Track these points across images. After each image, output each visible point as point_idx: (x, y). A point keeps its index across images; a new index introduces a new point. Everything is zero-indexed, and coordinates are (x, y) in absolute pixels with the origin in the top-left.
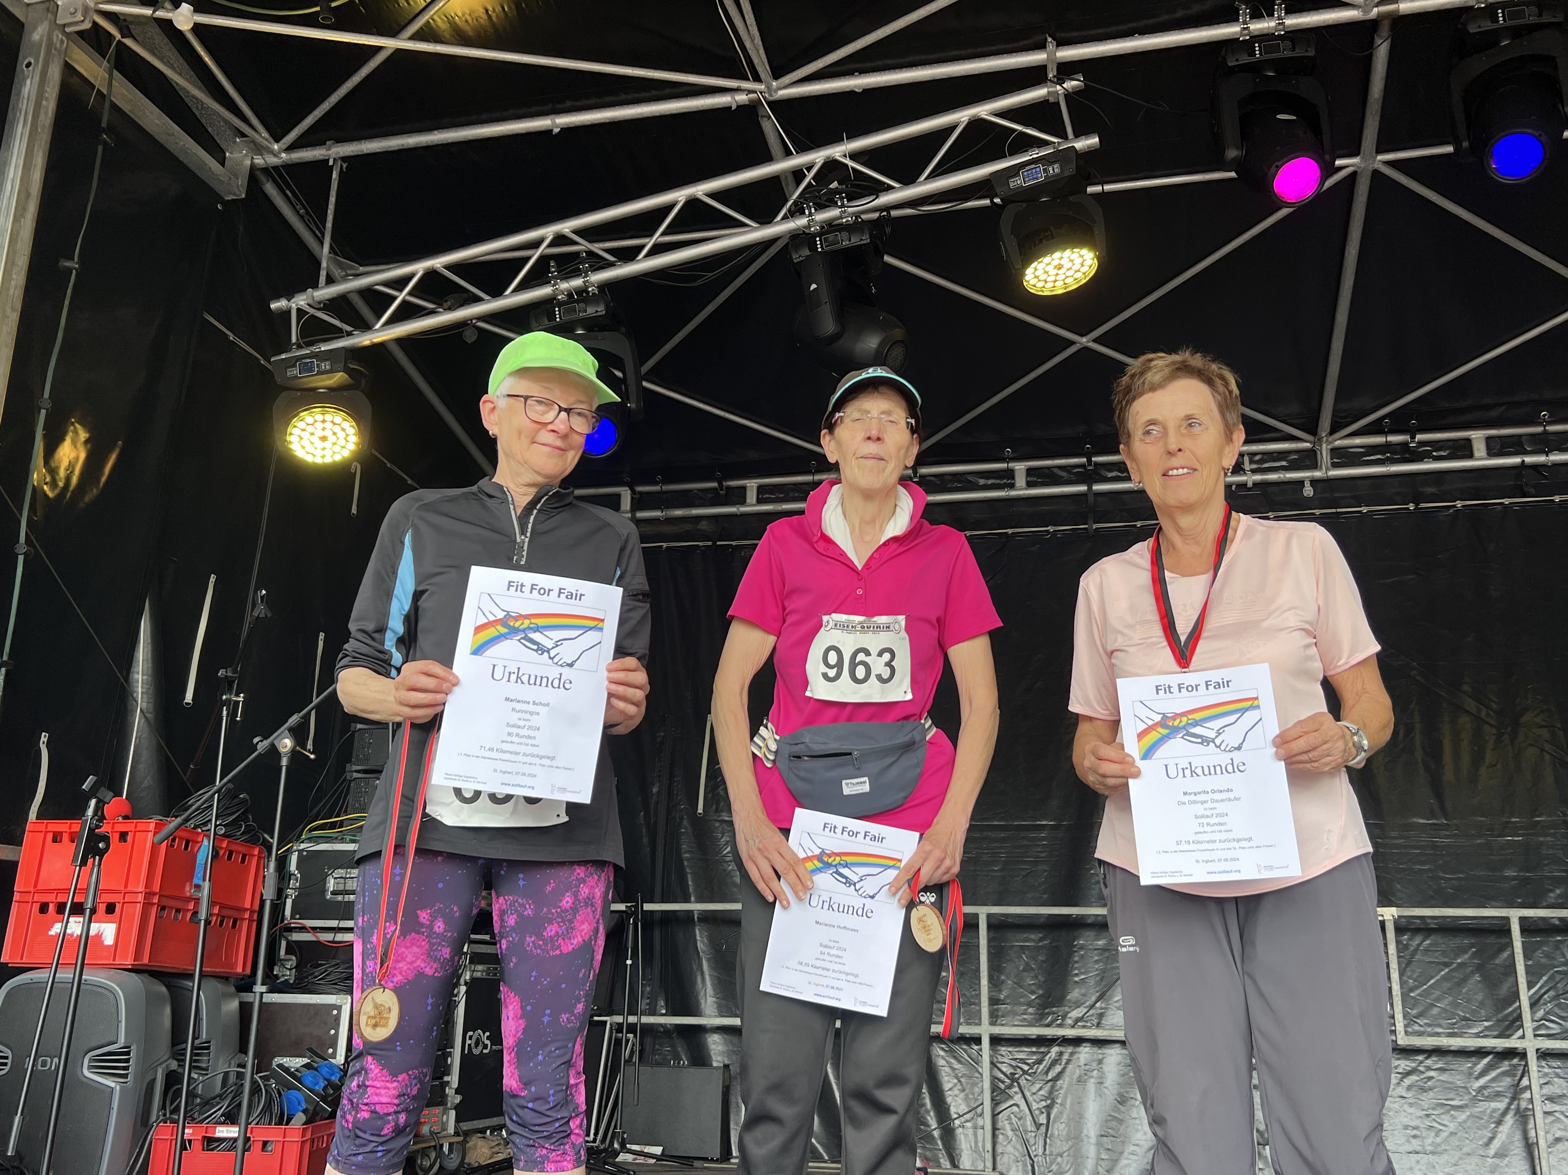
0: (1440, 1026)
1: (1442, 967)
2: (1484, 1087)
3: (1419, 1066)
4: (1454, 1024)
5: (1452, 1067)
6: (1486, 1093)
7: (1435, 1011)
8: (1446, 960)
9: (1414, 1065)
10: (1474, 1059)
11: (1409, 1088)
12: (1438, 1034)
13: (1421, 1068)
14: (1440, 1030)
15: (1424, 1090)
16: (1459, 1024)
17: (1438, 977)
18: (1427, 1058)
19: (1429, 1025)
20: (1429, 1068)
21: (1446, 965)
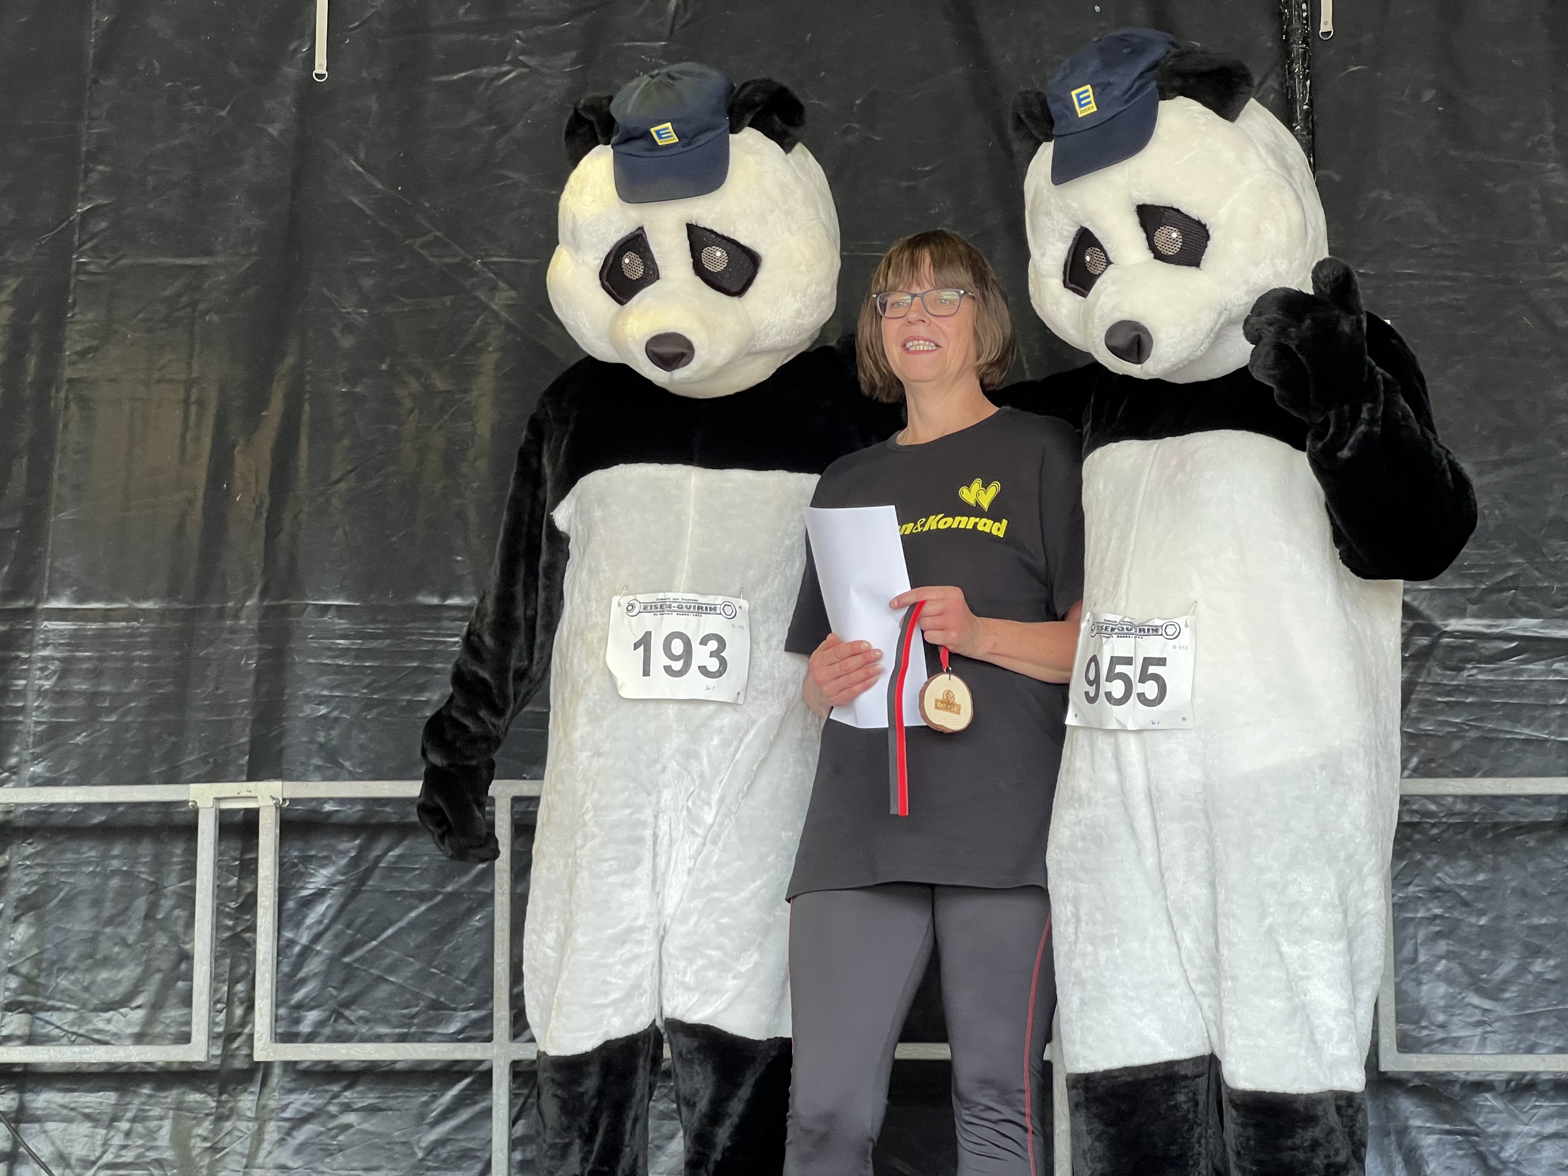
0: (385, 1020)
1: (416, 902)
2: (441, 1143)
3: (329, 1103)
4: (413, 1017)
5: (391, 1103)
6: (444, 1152)
7: (382, 992)
8: (424, 887)
9: (319, 1102)
10: (436, 1085)
11: (299, 1150)
12: (379, 1038)
13: (333, 1109)
14: (383, 1030)
15: (329, 1153)
16: (423, 1017)
17: (400, 924)
18: (346, 1088)
19: (365, 1020)
20: (347, 1108)
21: (422, 897)
